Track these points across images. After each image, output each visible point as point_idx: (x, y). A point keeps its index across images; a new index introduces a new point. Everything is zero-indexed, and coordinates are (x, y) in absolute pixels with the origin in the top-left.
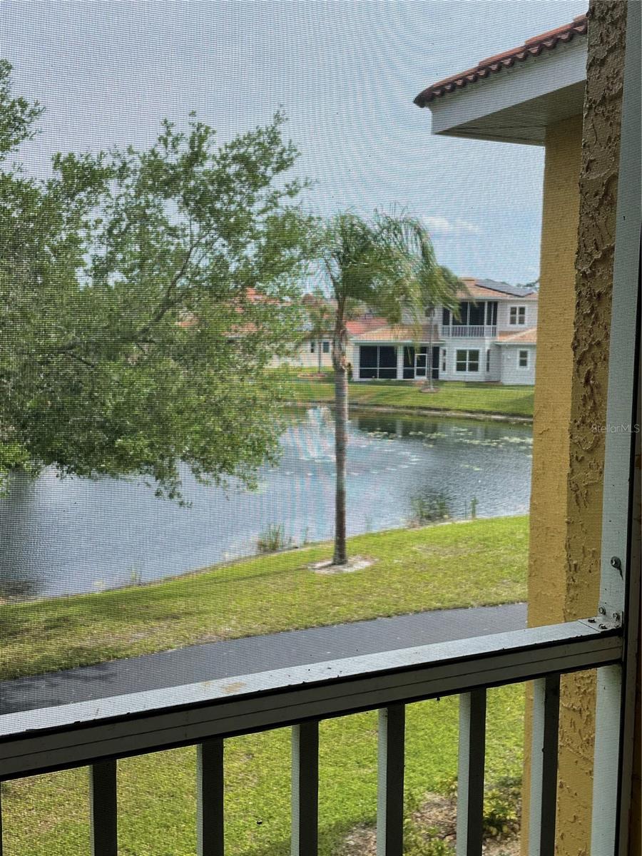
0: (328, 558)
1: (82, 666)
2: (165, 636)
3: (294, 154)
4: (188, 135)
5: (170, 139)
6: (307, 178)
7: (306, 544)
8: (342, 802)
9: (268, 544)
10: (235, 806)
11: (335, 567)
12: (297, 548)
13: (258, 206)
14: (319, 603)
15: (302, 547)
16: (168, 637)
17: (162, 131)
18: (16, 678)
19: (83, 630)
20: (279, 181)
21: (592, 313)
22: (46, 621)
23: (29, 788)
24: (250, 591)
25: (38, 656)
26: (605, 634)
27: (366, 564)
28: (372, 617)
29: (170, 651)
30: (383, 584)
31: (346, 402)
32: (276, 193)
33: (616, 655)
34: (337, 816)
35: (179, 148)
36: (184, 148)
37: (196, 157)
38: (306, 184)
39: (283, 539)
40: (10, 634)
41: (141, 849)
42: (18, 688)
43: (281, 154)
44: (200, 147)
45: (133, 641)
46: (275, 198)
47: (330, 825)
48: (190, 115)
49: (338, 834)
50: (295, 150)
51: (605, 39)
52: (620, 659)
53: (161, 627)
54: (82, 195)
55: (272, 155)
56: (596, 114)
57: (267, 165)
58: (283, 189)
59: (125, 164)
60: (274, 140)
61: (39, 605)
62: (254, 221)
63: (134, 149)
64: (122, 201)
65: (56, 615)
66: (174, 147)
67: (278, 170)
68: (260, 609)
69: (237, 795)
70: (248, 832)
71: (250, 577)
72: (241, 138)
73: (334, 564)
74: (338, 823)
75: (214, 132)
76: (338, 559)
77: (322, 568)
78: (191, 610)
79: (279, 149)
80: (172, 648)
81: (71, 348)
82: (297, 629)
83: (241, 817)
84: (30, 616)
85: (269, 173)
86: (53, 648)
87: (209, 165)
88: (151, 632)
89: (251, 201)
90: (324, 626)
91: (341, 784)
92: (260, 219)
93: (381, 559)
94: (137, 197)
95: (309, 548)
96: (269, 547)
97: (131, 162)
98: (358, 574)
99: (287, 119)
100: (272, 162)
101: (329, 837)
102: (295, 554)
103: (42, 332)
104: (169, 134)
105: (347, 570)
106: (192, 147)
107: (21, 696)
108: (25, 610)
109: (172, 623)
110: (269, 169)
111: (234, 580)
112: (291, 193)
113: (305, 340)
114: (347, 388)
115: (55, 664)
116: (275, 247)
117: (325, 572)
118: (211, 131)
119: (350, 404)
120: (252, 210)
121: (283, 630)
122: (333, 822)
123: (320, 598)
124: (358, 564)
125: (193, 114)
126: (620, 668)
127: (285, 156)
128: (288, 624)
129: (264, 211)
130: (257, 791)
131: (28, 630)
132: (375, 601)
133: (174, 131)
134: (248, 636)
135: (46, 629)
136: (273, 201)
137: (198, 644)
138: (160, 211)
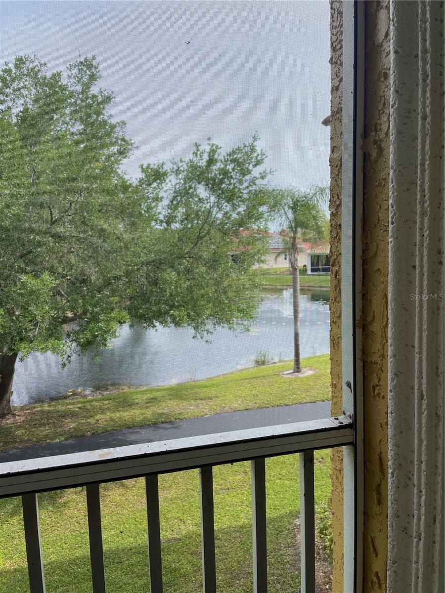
0: (290, 369)
1: (162, 423)
2: (204, 409)
3: (264, 157)
4: (208, 150)
5: (199, 153)
6: (271, 169)
7: (280, 361)
8: (293, 501)
9: (260, 361)
10: (236, 500)
11: (295, 374)
12: (275, 363)
13: (245, 185)
14: (285, 393)
15: (278, 363)
16: (206, 409)
17: (195, 149)
18: (130, 428)
19: (164, 404)
20: (256, 172)
21: (337, 236)
22: (146, 399)
23: (134, 485)
24: (249, 386)
25: (141, 417)
26: (342, 427)
27: (311, 372)
28: (313, 401)
29: (206, 416)
30: (320, 383)
31: (298, 285)
32: (255, 177)
33: (350, 439)
34: (290, 508)
35: (203, 157)
36: (206, 157)
37: (211, 162)
38: (270, 172)
39: (267, 359)
40: (129, 406)
41: (187, 519)
42: (131, 433)
43: (257, 157)
44: (213, 156)
45: (188, 410)
46: (254, 180)
47: (287, 513)
48: (208, 139)
49: (290, 518)
50: (264, 155)
51: (338, 74)
52: (352, 442)
53: (202, 404)
54: (155, 184)
55: (252, 158)
56: (335, 119)
57: (249, 164)
58: (258, 175)
59: (179, 168)
60: (253, 149)
61: (144, 391)
62: (242, 193)
63: (183, 160)
64: (177, 187)
65: (152, 396)
66: (201, 157)
67: (255, 166)
68: (254, 395)
69: (238, 494)
70: (242, 514)
71: (250, 379)
72: (235, 150)
73: (294, 372)
74: (291, 512)
75: (220, 148)
76: (296, 370)
77: (288, 374)
78: (218, 395)
79: (256, 155)
80: (207, 415)
81: (153, 262)
82: (273, 407)
83: (240, 506)
84: (139, 396)
85: (251, 167)
86: (149, 413)
87: (219, 165)
88: (197, 406)
89: (241, 182)
90: (287, 405)
91: (293, 491)
92: (245, 191)
93: (320, 370)
94: (185, 184)
95: (282, 363)
96: (260, 363)
97: (181, 166)
98: (306, 378)
99: (259, 138)
100: (252, 162)
101: (285, 519)
102: (274, 366)
103: (136, 255)
104: (198, 150)
105: (301, 375)
106: (209, 156)
107: (133, 437)
108: (137, 393)
109: (208, 401)
110: (251, 165)
111: (241, 380)
112: (262, 178)
113: (281, 253)
114: (298, 278)
115: (149, 421)
116: (254, 206)
117: (290, 376)
118: (219, 147)
119: (300, 286)
120: (241, 187)
121: (265, 407)
122: (288, 512)
123: (286, 390)
124: (307, 373)
125: (209, 139)
126: (353, 448)
127: (259, 158)
128: (268, 404)
129: (247, 187)
130: (248, 492)
131: (137, 403)
132: (316, 393)
133: (201, 149)
134: (247, 410)
135: (146, 403)
136: (253, 182)
137: (221, 413)
138: (195, 190)
